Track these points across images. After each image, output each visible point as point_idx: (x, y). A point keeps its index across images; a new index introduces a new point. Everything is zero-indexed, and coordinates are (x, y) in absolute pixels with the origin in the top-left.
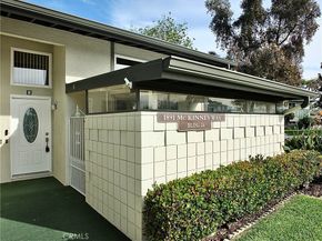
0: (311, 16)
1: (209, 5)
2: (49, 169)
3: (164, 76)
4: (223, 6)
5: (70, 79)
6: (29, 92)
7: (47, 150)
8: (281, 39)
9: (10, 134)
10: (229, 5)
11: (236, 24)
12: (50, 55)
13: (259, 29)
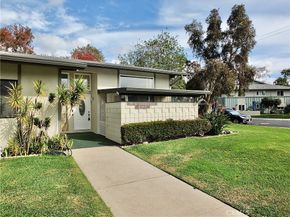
1: (187, 28)
2: (90, 128)
7: (89, 119)
9: (74, 111)
13: (220, 44)
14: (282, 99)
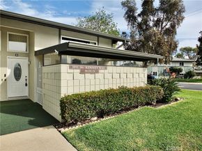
0: (180, 12)
1: (123, 4)
2: (27, 95)
3: (68, 50)
4: (132, 5)
5: (37, 49)
6: (17, 54)
7: (26, 85)
8: (164, 25)
9: (7, 76)
10: (135, 4)
11: (139, 15)
12: (28, 36)
13: (152, 19)
14: (183, 68)
